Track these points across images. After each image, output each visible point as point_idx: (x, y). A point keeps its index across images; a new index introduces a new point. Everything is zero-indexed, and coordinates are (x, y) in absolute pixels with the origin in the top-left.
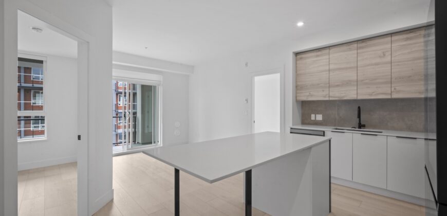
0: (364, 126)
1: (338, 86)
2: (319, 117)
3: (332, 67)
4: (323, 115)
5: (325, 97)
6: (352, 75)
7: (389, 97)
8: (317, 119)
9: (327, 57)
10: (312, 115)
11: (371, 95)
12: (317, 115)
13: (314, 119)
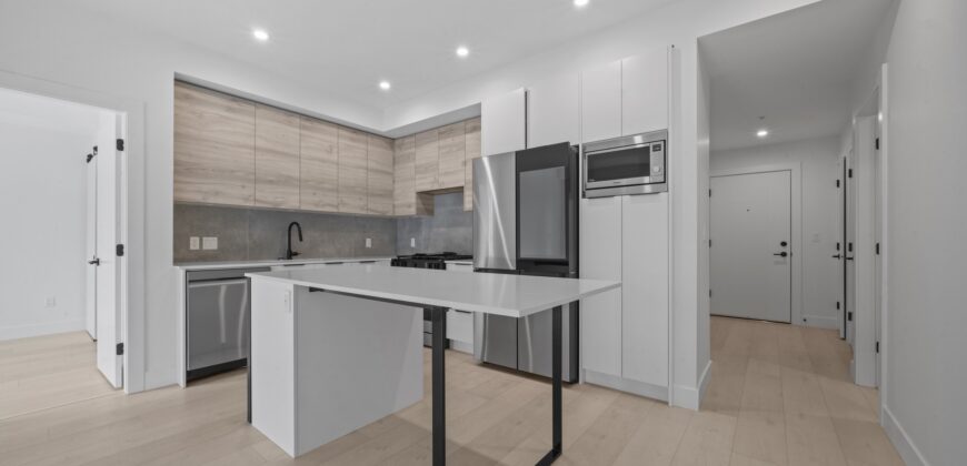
0: (296, 254)
1: (271, 182)
2: (211, 244)
3: (260, 143)
4: (219, 239)
5: (246, 199)
6: (291, 168)
7: (335, 210)
8: (205, 248)
9: (251, 120)
10: (192, 239)
11: (316, 205)
12: (204, 239)
13: (197, 247)
